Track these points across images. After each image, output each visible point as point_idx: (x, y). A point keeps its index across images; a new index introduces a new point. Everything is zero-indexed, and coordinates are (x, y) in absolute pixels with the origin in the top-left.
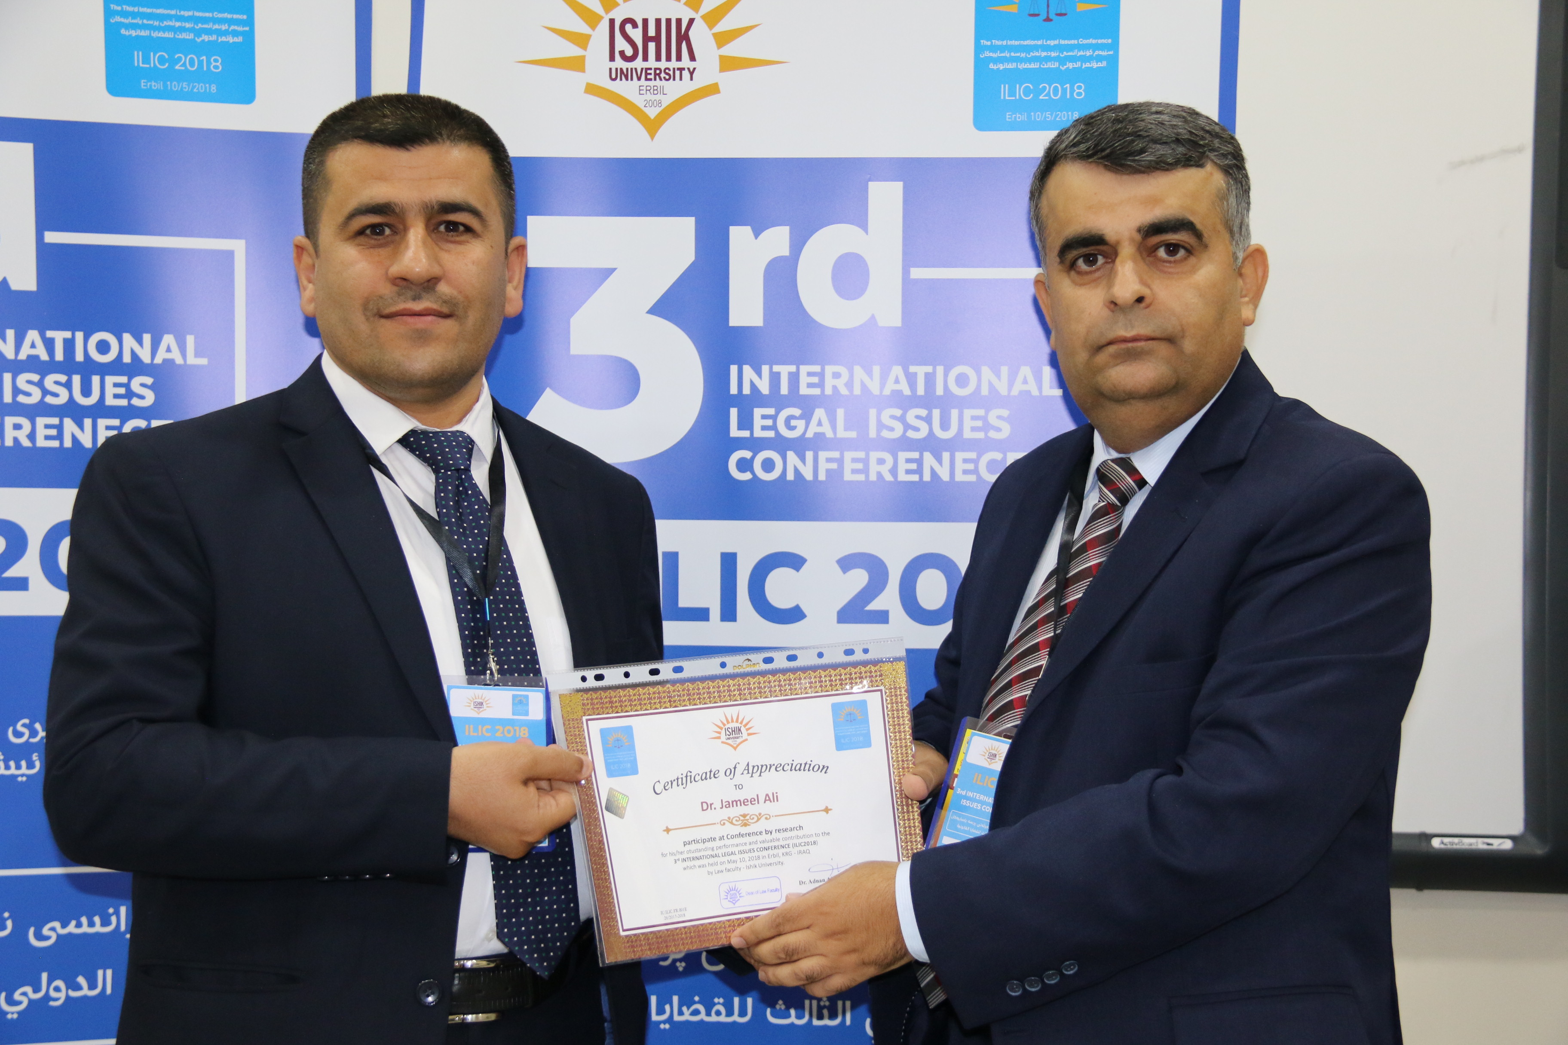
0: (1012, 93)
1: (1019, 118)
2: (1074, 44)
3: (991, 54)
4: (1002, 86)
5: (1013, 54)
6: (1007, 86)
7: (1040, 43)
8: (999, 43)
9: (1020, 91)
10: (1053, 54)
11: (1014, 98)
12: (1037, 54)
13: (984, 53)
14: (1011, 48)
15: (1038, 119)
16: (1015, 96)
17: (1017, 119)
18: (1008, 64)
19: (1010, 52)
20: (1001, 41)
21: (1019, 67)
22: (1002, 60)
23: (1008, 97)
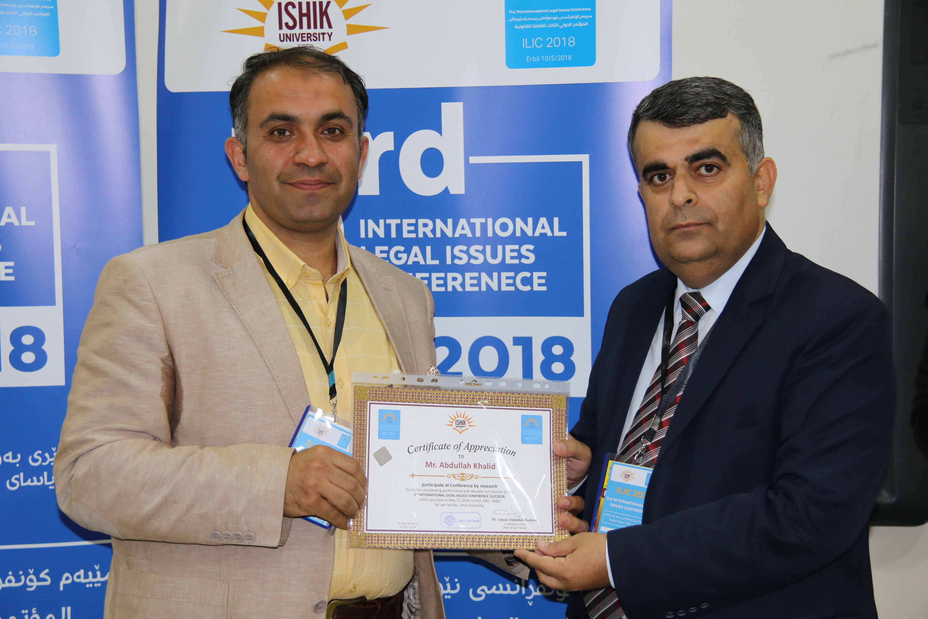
0: (530, 44)
1: (535, 59)
2: (568, 12)
3: (516, 20)
4: (523, 39)
5: (529, 19)
6: (526, 39)
7: (546, 11)
8: (520, 12)
9: (534, 42)
10: (555, 18)
11: (531, 47)
12: (544, 18)
13: (511, 19)
14: (528, 15)
15: (547, 60)
16: (532, 46)
17: (534, 61)
18: (527, 25)
19: (527, 17)
20: (522, 10)
21: (533, 27)
22: (523, 23)
23: (527, 46)
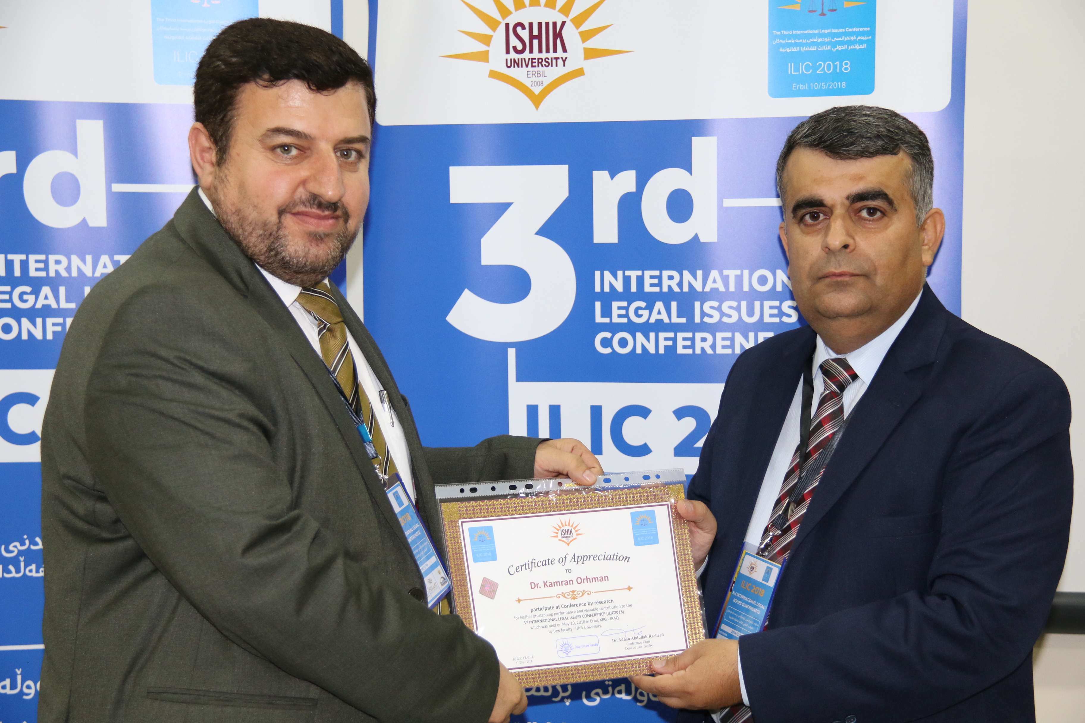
0: (797, 69)
1: (802, 87)
2: (842, 32)
3: (781, 41)
4: (789, 64)
5: (797, 41)
6: (793, 64)
7: (817, 31)
8: (787, 33)
9: (802, 68)
10: (827, 40)
11: (798, 73)
12: (815, 40)
13: (776, 40)
14: (796, 36)
15: (816, 87)
16: (799, 71)
17: (801, 89)
18: (794, 48)
19: (794, 39)
20: (788, 31)
21: (801, 50)
22: (789, 45)
23: (794, 72)
